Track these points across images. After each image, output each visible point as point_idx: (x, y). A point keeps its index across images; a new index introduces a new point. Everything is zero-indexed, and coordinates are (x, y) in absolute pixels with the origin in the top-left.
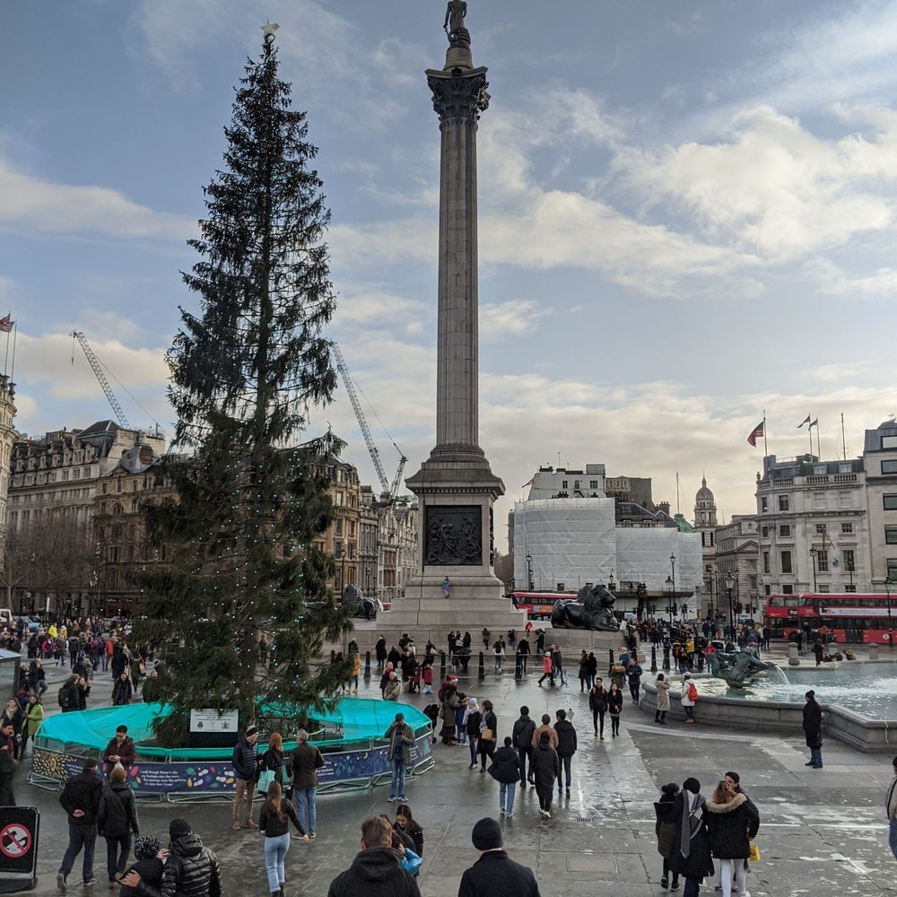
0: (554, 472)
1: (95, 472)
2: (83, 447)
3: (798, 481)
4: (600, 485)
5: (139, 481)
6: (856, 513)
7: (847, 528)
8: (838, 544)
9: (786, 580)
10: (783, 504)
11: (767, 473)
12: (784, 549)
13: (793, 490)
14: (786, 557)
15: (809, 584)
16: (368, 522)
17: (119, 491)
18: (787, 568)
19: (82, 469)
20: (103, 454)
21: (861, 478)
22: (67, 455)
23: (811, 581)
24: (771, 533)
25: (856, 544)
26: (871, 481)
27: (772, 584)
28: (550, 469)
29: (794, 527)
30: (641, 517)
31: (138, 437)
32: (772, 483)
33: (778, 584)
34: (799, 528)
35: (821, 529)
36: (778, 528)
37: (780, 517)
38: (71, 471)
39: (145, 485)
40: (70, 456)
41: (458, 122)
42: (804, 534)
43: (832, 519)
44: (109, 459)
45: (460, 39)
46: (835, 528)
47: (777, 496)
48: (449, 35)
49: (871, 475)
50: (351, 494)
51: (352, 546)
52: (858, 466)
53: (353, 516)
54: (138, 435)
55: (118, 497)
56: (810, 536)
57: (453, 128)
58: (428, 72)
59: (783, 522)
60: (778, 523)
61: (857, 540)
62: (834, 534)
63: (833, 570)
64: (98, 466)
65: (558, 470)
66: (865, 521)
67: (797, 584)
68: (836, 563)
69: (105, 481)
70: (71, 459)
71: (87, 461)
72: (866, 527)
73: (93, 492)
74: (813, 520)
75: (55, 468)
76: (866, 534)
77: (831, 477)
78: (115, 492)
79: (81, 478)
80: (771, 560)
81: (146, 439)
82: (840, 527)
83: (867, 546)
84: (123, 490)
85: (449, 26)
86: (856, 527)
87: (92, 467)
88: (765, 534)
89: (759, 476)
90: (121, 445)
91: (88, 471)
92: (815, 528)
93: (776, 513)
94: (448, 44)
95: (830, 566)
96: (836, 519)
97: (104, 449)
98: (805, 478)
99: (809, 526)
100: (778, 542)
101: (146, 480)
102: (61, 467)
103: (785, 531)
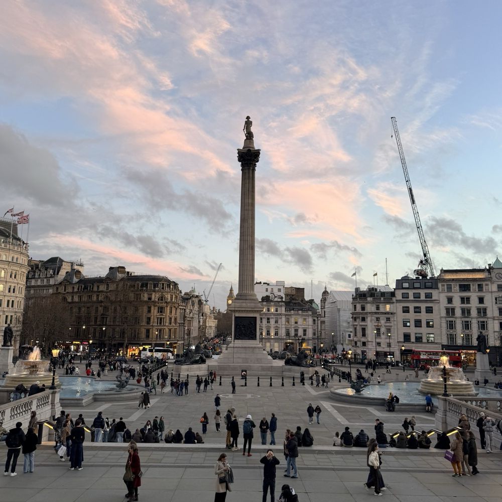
0: (262, 284)
1: (52, 282)
2: (46, 269)
3: (369, 299)
4: (282, 290)
5: (75, 287)
6: (392, 313)
7: (388, 319)
8: (385, 326)
9: (363, 340)
10: (363, 308)
11: (357, 295)
12: (362, 327)
13: (367, 303)
14: (364, 330)
15: (372, 342)
16: (182, 307)
17: (65, 291)
18: (364, 335)
19: (45, 280)
20: (56, 273)
21: (394, 299)
22: (37, 273)
23: (374, 340)
24: (358, 320)
25: (391, 326)
26: (398, 301)
28: (260, 283)
29: (367, 318)
30: (302, 308)
31: (72, 265)
32: (358, 299)
33: (360, 341)
34: (369, 319)
35: (378, 319)
36: (361, 318)
37: (361, 313)
38: (39, 280)
39: (78, 289)
40: (39, 273)
41: (249, 169)
42: (371, 321)
43: (382, 316)
44: (59, 276)
45: (249, 136)
46: (383, 319)
47: (360, 304)
48: (246, 134)
49: (398, 299)
50: (176, 296)
51: (176, 319)
52: (393, 294)
53: (176, 305)
54: (72, 264)
55: (64, 294)
56: (373, 322)
57: (247, 171)
58: (238, 150)
59: (363, 316)
60: (361, 316)
61: (392, 325)
62: (383, 322)
63: (382, 336)
64: (53, 279)
65: (264, 283)
66: (395, 317)
67: (368, 342)
68: (383, 333)
69: (57, 286)
70: (40, 275)
71: (48, 276)
72: (395, 319)
73: (51, 291)
74: (375, 315)
75: (31, 279)
76: (395, 322)
77: (382, 299)
78: (63, 291)
79: (45, 284)
80: (358, 331)
81: (75, 266)
82: (386, 319)
83: (396, 327)
84: (67, 291)
85: (245, 130)
86: (392, 319)
87: (51, 279)
88: (355, 320)
89: (353, 295)
90: (64, 269)
91: (48, 281)
92: (375, 319)
94: (245, 138)
95: (381, 335)
96: (384, 316)
97: (56, 271)
98: (372, 298)
99: (373, 318)
100: (360, 324)
101: (79, 286)
102: (34, 278)
103: (363, 319)
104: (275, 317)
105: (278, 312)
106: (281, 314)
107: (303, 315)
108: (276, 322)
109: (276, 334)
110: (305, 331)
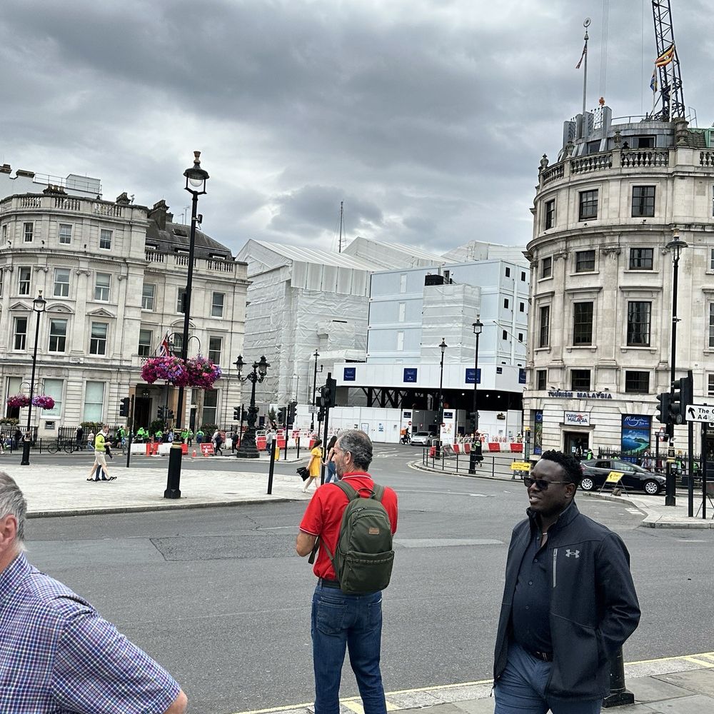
0: (13, 175)
3: (683, 158)
9: (635, 359)
12: (633, 297)
23: (698, 365)
27: (550, 368)
32: (617, 160)
47: (629, 184)
59: (638, 241)
60: (628, 244)
65: (20, 173)
93: (571, 227)
98: (696, 154)
99: (698, 251)
104: (95, 269)
105: (113, 251)
106: (125, 262)
107: (211, 281)
108: (101, 291)
109: (97, 345)
110: (215, 344)
